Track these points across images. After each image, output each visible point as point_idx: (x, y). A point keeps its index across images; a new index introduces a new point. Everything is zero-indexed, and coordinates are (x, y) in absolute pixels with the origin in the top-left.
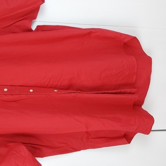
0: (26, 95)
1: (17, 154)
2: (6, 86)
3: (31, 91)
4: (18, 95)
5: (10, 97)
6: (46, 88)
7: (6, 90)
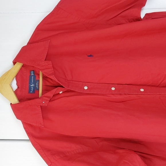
0: (137, 95)
1: (130, 163)
2: (113, 85)
3: (142, 90)
4: (128, 95)
5: (119, 97)
6: (158, 87)
7: (113, 89)
